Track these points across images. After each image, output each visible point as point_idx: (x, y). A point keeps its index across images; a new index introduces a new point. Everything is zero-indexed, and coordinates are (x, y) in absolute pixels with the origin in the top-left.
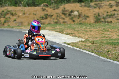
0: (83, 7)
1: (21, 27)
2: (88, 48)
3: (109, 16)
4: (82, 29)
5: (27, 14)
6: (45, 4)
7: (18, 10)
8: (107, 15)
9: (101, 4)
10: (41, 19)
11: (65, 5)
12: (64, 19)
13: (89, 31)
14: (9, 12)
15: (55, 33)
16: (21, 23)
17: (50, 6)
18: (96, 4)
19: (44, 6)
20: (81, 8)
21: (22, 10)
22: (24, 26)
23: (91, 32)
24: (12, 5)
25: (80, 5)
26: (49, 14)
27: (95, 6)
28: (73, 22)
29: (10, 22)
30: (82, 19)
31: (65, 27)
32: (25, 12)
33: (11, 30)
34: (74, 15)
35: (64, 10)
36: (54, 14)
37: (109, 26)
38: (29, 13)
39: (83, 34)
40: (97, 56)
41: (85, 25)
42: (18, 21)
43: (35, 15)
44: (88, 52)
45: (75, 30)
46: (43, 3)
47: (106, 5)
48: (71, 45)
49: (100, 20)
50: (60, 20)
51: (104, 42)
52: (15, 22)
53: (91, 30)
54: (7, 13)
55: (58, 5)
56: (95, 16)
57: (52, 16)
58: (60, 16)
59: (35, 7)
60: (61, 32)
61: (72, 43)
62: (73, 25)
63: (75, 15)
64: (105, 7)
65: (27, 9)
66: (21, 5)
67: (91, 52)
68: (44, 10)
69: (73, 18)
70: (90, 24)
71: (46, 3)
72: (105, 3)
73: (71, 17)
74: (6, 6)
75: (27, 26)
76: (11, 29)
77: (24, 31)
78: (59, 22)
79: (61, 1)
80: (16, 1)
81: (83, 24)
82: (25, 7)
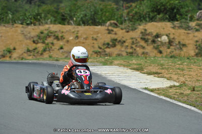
0: (177, 28)
2: (186, 98)
4: (175, 65)
5: (82, 39)
6: (112, 21)
7: (67, 31)
10: (106, 46)
11: (146, 24)
12: (143, 48)
13: (187, 69)
14: (51, 33)
15: (129, 71)
17: (121, 26)
18: (199, 25)
19: (111, 24)
20: (173, 31)
21: (73, 31)
23: (190, 71)
24: (56, 23)
25: (172, 26)
26: (119, 39)
27: (197, 27)
28: (159, 54)
29: (53, 50)
30: (175, 49)
31: (146, 62)
32: (79, 35)
33: (55, 64)
34: (161, 42)
35: (145, 33)
36: (127, 40)
38: (85, 36)
39: (176, 74)
40: (199, 111)
41: (181, 60)
42: (66, 49)
43: (96, 39)
44: (184, 105)
45: (164, 66)
46: (109, 20)
48: (156, 91)
50: (138, 49)
52: (61, 51)
53: (190, 68)
54: (48, 36)
55: (134, 24)
56: (196, 45)
57: (124, 42)
58: (136, 43)
59: (96, 27)
60: (140, 69)
61: (158, 89)
62: (159, 59)
63: (164, 42)
65: (82, 29)
66: (72, 22)
67: (190, 105)
68: (110, 32)
69: (159, 47)
70: (188, 58)
71: (114, 20)
73: (155, 45)
74: (47, 23)
76: (55, 62)
78: (135, 53)
79: (141, 18)
80: (63, 16)
81: (177, 58)
82: (80, 27)
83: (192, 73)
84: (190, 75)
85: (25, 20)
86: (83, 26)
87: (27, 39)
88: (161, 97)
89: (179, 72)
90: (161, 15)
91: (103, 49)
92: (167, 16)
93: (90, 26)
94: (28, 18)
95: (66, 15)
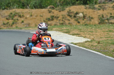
0: (88, 9)
1: (29, 28)
3: (112, 18)
4: (88, 30)
5: (34, 16)
6: (51, 6)
7: (26, 12)
8: (111, 17)
9: (105, 6)
10: (48, 20)
11: (70, 7)
12: (69, 20)
13: (95, 32)
14: (17, 14)
15: (62, 33)
16: (29, 24)
17: (56, 8)
18: (100, 6)
19: (50, 8)
20: (86, 10)
21: (29, 12)
22: (32, 27)
23: (96, 32)
24: (20, 8)
25: (85, 7)
26: (55, 16)
27: (99, 8)
28: (78, 23)
29: (18, 23)
30: (87, 20)
31: (71, 28)
32: (32, 14)
34: (79, 17)
35: (70, 12)
36: (59, 16)
37: (113, 27)
38: (36, 15)
39: (88, 35)
40: (103, 55)
41: (91, 26)
42: (25, 22)
45: (81, 30)
46: (49, 5)
47: (110, 7)
48: (78, 44)
49: (104, 21)
50: (66, 21)
51: (110, 42)
52: (23, 23)
53: (96, 31)
54: (15, 15)
55: (63, 7)
56: (99, 18)
57: (58, 17)
58: (65, 18)
59: (42, 9)
60: (68, 32)
62: (79, 26)
63: (81, 16)
64: (109, 9)
65: (34, 11)
66: (28, 7)
67: (98, 52)
68: (50, 12)
69: (78, 19)
70: (95, 25)
72: (108, 5)
73: (76, 19)
74: (14, 8)
75: (34, 27)
76: (20, 30)
77: (32, 32)
78: (64, 23)
79: (67, 4)
80: (23, 4)
81: (88, 25)
82: (33, 10)
83: (97, 34)
84: (96, 35)
85: (1, 7)
86: (34, 9)
87: (3, 17)
88: (81, 48)
89: (90, 33)
90: (79, 2)
91: (47, 22)
92: (82, 2)
93: (39, 9)
94: (3, 6)
95: (25, 3)
